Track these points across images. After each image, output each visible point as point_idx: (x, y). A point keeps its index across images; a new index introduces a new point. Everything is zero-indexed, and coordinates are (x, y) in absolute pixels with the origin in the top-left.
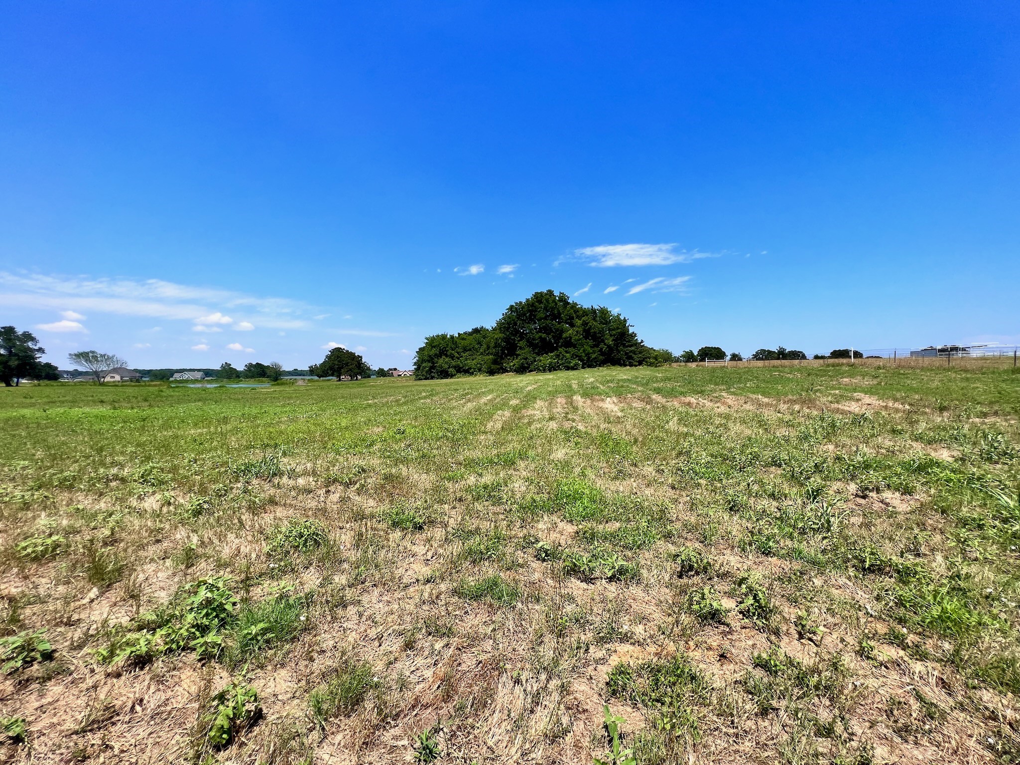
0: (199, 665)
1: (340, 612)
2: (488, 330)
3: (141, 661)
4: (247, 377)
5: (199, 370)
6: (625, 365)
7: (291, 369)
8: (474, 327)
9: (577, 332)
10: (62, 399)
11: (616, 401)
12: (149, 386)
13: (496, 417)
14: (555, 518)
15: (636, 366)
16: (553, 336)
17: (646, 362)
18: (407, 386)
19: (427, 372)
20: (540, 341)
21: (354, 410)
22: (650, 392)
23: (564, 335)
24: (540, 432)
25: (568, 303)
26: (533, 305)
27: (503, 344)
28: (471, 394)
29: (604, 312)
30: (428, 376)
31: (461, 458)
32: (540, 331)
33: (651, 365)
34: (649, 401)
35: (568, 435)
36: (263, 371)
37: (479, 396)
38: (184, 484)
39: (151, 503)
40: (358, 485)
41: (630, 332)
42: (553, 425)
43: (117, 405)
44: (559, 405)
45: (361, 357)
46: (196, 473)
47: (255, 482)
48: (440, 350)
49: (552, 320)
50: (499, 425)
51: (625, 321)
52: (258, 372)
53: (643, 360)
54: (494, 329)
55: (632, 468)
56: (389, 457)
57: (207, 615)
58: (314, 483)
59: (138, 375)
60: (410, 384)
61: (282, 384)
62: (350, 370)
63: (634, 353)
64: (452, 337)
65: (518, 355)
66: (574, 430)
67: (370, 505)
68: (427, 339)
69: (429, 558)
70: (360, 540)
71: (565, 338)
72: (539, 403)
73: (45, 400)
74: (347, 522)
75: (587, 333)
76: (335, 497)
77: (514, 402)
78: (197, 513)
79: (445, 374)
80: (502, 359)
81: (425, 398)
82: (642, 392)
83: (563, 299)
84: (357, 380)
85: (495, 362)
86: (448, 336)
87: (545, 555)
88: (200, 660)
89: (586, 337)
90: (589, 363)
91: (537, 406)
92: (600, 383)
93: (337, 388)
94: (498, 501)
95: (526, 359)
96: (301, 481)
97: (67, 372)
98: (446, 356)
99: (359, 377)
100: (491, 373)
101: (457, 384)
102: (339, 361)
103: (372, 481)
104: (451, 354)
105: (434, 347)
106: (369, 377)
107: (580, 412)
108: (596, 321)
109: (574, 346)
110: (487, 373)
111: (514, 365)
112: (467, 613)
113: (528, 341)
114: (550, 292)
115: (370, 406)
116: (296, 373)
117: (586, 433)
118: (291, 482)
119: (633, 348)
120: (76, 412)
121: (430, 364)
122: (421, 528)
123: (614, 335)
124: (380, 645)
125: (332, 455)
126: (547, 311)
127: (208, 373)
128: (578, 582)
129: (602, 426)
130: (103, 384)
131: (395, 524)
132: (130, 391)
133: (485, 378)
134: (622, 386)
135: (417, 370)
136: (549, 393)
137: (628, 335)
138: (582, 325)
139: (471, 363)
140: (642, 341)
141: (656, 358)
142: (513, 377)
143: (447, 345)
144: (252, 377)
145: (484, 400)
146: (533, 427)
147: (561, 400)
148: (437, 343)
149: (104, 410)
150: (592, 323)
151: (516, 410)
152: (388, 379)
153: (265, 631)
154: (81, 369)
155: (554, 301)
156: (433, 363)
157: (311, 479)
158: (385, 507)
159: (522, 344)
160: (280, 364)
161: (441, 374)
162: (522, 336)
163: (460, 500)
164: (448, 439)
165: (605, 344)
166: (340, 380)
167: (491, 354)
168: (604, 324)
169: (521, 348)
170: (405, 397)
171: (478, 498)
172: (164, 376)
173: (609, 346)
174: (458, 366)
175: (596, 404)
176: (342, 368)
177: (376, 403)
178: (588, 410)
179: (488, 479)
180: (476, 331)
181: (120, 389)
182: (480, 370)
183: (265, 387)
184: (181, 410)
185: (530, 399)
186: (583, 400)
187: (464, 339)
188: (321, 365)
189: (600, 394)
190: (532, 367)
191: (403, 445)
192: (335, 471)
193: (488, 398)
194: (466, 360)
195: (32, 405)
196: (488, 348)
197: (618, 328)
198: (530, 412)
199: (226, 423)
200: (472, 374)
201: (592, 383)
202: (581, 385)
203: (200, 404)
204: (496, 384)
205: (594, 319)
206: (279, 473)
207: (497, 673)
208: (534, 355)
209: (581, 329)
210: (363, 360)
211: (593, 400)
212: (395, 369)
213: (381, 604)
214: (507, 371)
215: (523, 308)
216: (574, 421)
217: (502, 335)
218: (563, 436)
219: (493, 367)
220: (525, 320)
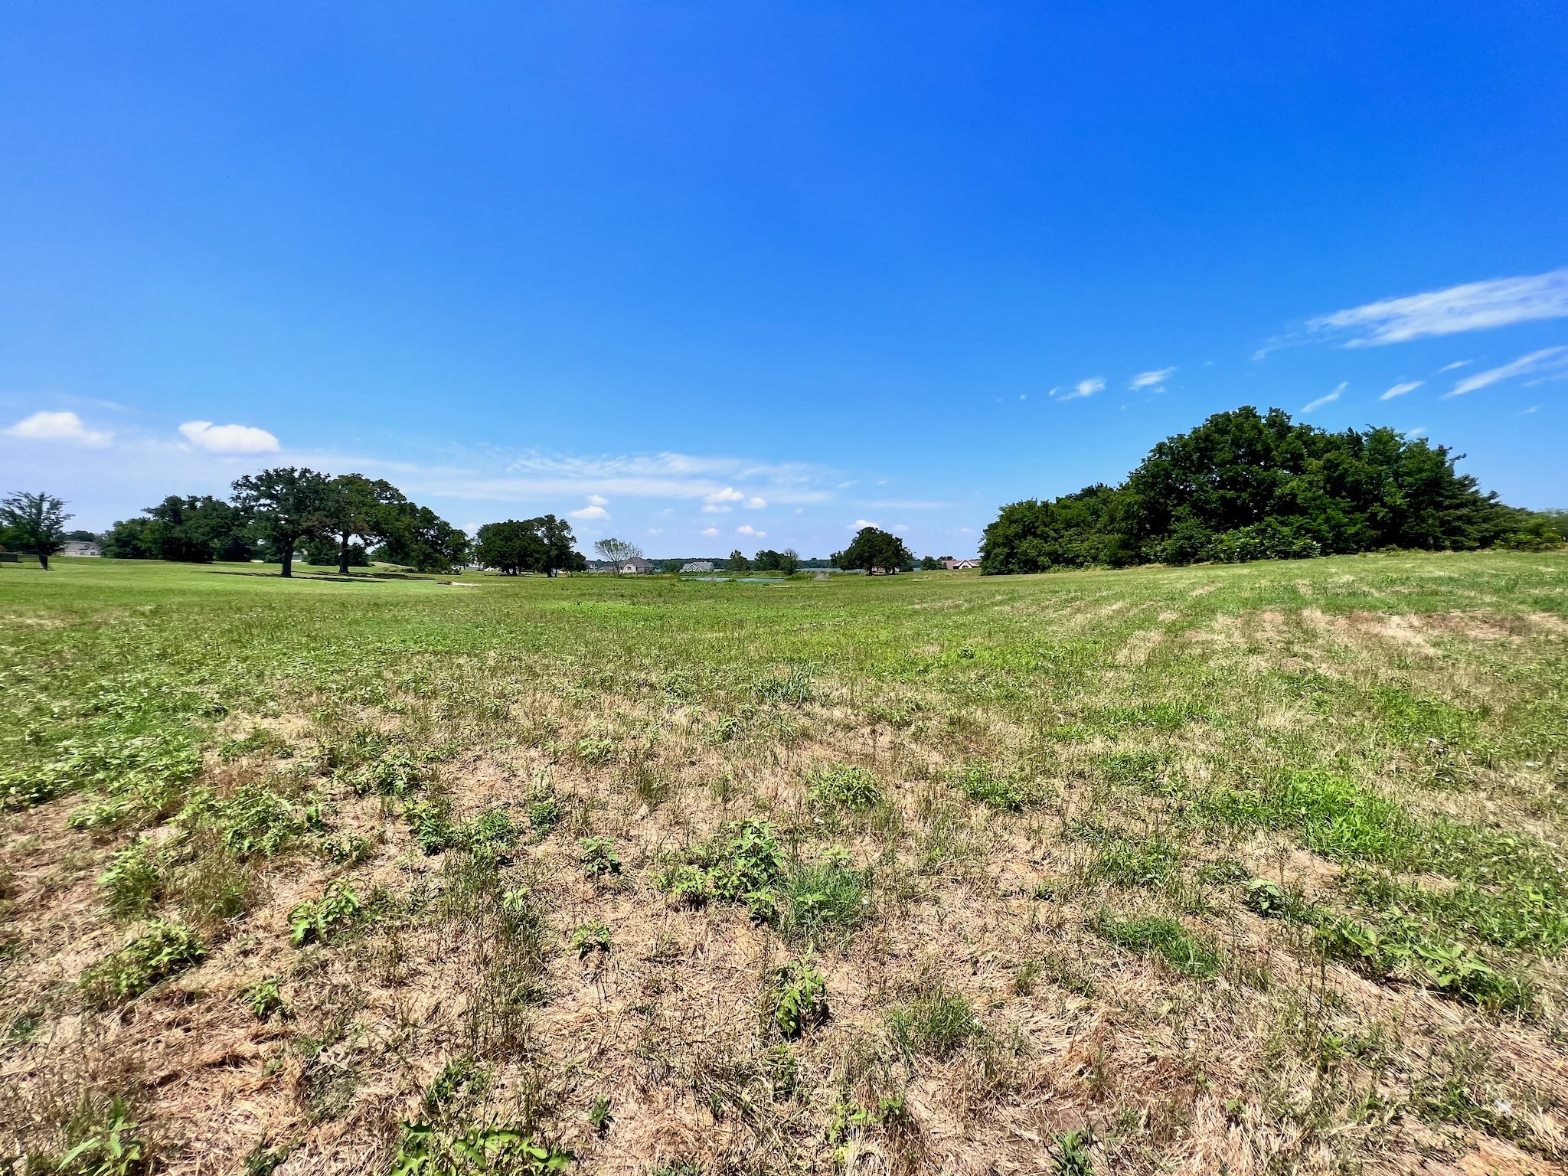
0: (753, 924)
1: (911, 906)
2: (1111, 489)
3: (697, 901)
4: (758, 568)
5: (708, 560)
6: (1439, 548)
7: (809, 559)
8: (1086, 486)
9: (1311, 483)
10: (590, 591)
11: (1416, 623)
12: (662, 578)
13: (1132, 641)
14: (1282, 841)
15: (1471, 549)
16: (1251, 495)
17: (1505, 540)
18: (970, 584)
19: (1001, 563)
20: (1221, 505)
21: (894, 617)
22: (1522, 607)
23: (1278, 492)
24: (1230, 674)
25: (1290, 429)
26: (1207, 438)
27: (1143, 513)
28: (1082, 598)
29: (1382, 441)
30: (1003, 568)
31: (1075, 706)
32: (1222, 485)
33: (1519, 546)
34: (1519, 627)
35: (1296, 685)
36: (776, 561)
37: (1097, 602)
38: (708, 697)
39: (680, 717)
40: (913, 728)
41: (1458, 475)
42: (1257, 663)
43: (635, 600)
44: (1268, 626)
45: (900, 540)
46: (719, 687)
47: (783, 706)
48: (1024, 526)
49: (1250, 463)
50: (1140, 656)
51: (1442, 452)
52: (772, 562)
53: (1496, 535)
54: (1125, 488)
55: (1481, 770)
56: (953, 691)
57: (756, 865)
58: (852, 717)
59: (651, 565)
60: (975, 581)
61: (799, 578)
62: (885, 559)
63: (1469, 521)
64: (1045, 505)
65: (1171, 532)
66: (1310, 676)
67: (934, 759)
68: (1002, 509)
69: (1038, 858)
70: (927, 808)
71: (1280, 497)
72: (1221, 621)
73: (578, 592)
74: (906, 781)
75: (1336, 484)
76: (884, 740)
77: (1168, 616)
78: (727, 736)
79: (1032, 566)
80: (1139, 538)
81: (1001, 603)
82: (1496, 606)
83: (1279, 423)
84: (893, 573)
85: (1124, 545)
86: (1039, 504)
87: (1266, 906)
88: (753, 919)
89: (1333, 494)
90: (1339, 545)
91: (1217, 626)
92: (1372, 585)
93: (868, 585)
94: (1153, 788)
95: (1189, 538)
96: (837, 713)
97: (593, 562)
98: (1035, 536)
99: (897, 570)
100: (1117, 563)
101: (1054, 582)
102: (870, 547)
103: (934, 725)
104: (1043, 531)
105: (1015, 522)
106: (911, 569)
107: (1320, 641)
108: (1359, 459)
109: (1303, 512)
110: (1108, 564)
111: (1163, 551)
112: (1115, 965)
113: (1194, 505)
114: (1248, 413)
115: (916, 612)
116: (815, 563)
117: (1340, 684)
118: (825, 713)
119: (1465, 511)
120: (603, 606)
121: (1006, 550)
122: (1017, 808)
123: (1410, 485)
124: (974, 974)
125: (872, 681)
126: (1239, 447)
127: (717, 563)
128: (1355, 977)
129: (1384, 673)
130: (621, 576)
131: (976, 797)
132: (645, 584)
133: (1103, 573)
134: (1435, 593)
135: (986, 558)
136: (1245, 603)
137: (1451, 483)
138: (1325, 468)
139: (1079, 547)
140: (1493, 495)
141: (1536, 531)
142: (1161, 572)
143: (1037, 518)
144: (764, 569)
145: (1106, 610)
146: (1211, 664)
147: (1272, 618)
148: (1020, 516)
149: (623, 605)
150: (1348, 462)
151: (1171, 630)
152: (938, 573)
153: (822, 905)
154: (604, 559)
155: (1255, 427)
156: (1012, 548)
157: (849, 711)
158: (958, 767)
159: (1182, 510)
160: (796, 551)
161: (1025, 566)
162: (1182, 497)
163: (1081, 775)
164: (1047, 673)
165: (1384, 505)
166: (871, 574)
167: (1118, 531)
168: (1381, 464)
169: (1178, 519)
170: (969, 601)
171: (1112, 778)
172: (673, 567)
173: (1392, 509)
174: (1056, 552)
175: (1363, 627)
176: (874, 556)
177: (925, 609)
178: (1343, 640)
179: (1129, 746)
180: (1090, 492)
181: (636, 581)
182: (1095, 559)
183: (778, 582)
184: (694, 607)
185: (1202, 610)
186: (1328, 618)
187: (1069, 507)
188: (846, 552)
189: (1373, 608)
190: (1202, 553)
191: (973, 676)
192: (879, 704)
193: (1115, 607)
194: (1070, 542)
195: (568, 598)
196: (1112, 520)
197: (1421, 470)
198: (1203, 636)
199: (742, 628)
200: (1081, 565)
201: (1349, 584)
202: (1321, 589)
203: (712, 601)
204: (1128, 582)
205: (1356, 455)
206: (808, 699)
207: (1190, 1088)
208: (1208, 532)
209: (1320, 478)
210: (904, 545)
211: (1353, 620)
212: (950, 558)
213: (968, 912)
214: (1150, 561)
215: (1184, 446)
216: (1307, 657)
217: (1140, 498)
218: (1285, 687)
219: (1122, 553)
220: (1189, 468)
